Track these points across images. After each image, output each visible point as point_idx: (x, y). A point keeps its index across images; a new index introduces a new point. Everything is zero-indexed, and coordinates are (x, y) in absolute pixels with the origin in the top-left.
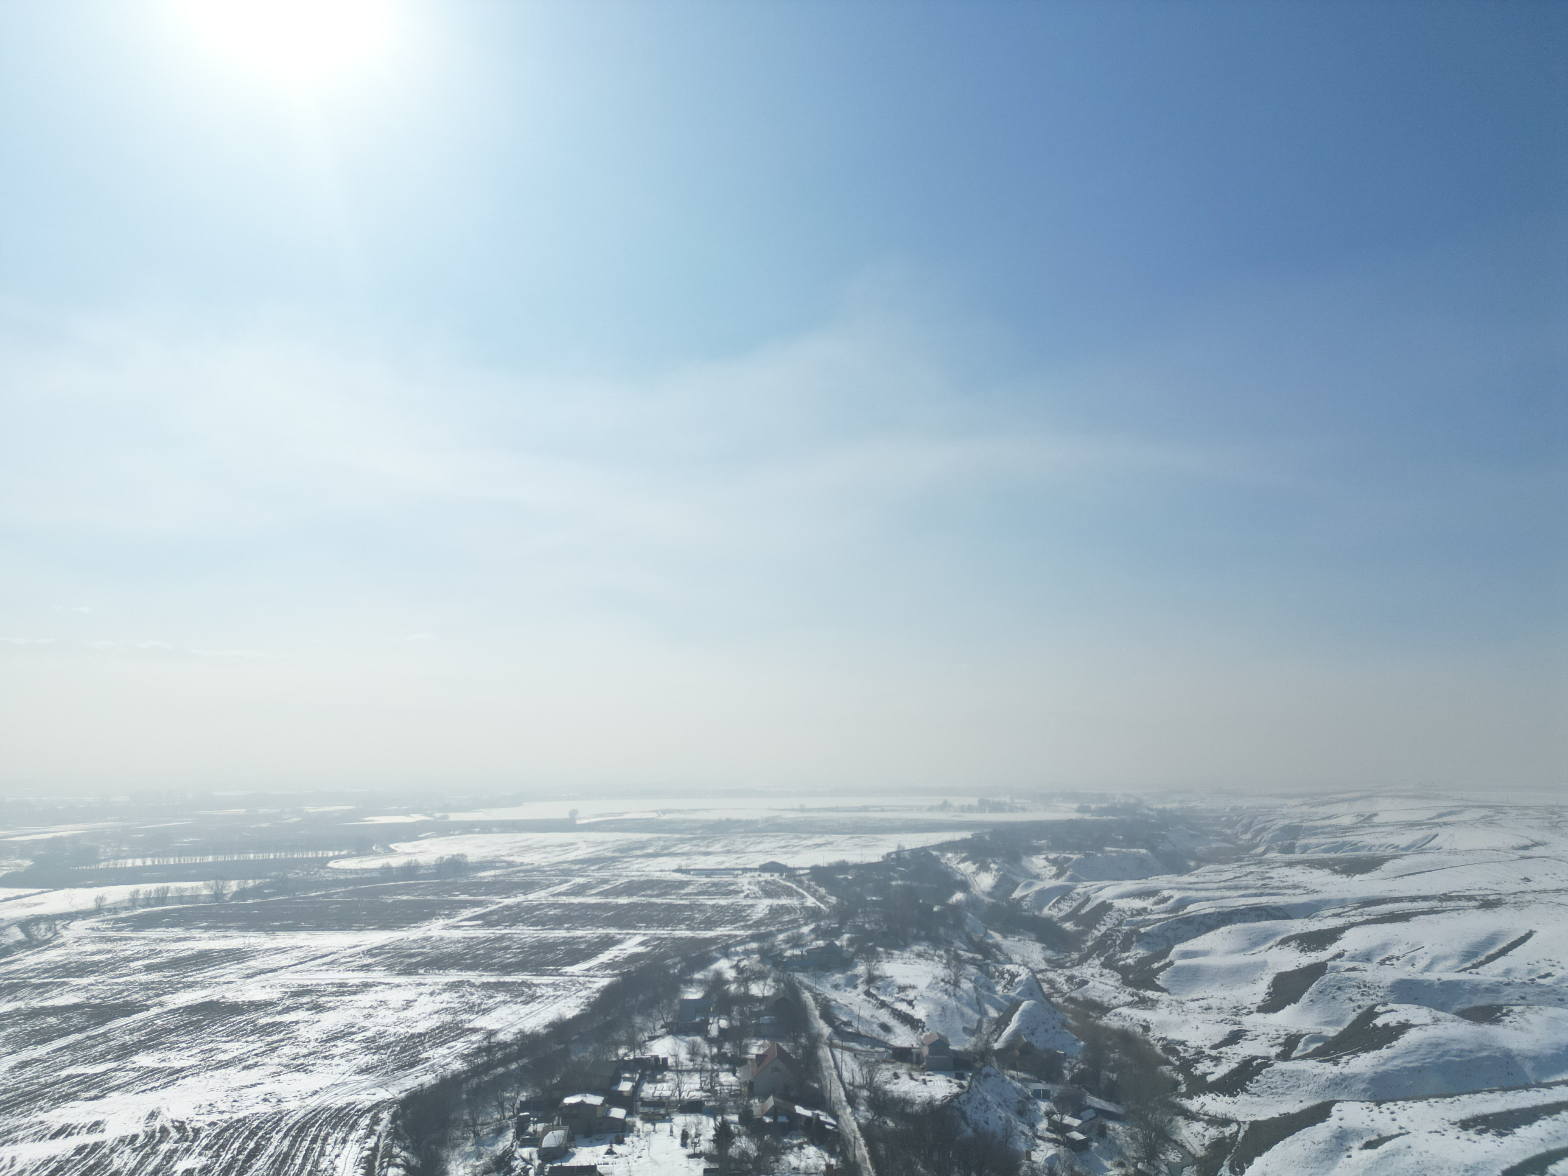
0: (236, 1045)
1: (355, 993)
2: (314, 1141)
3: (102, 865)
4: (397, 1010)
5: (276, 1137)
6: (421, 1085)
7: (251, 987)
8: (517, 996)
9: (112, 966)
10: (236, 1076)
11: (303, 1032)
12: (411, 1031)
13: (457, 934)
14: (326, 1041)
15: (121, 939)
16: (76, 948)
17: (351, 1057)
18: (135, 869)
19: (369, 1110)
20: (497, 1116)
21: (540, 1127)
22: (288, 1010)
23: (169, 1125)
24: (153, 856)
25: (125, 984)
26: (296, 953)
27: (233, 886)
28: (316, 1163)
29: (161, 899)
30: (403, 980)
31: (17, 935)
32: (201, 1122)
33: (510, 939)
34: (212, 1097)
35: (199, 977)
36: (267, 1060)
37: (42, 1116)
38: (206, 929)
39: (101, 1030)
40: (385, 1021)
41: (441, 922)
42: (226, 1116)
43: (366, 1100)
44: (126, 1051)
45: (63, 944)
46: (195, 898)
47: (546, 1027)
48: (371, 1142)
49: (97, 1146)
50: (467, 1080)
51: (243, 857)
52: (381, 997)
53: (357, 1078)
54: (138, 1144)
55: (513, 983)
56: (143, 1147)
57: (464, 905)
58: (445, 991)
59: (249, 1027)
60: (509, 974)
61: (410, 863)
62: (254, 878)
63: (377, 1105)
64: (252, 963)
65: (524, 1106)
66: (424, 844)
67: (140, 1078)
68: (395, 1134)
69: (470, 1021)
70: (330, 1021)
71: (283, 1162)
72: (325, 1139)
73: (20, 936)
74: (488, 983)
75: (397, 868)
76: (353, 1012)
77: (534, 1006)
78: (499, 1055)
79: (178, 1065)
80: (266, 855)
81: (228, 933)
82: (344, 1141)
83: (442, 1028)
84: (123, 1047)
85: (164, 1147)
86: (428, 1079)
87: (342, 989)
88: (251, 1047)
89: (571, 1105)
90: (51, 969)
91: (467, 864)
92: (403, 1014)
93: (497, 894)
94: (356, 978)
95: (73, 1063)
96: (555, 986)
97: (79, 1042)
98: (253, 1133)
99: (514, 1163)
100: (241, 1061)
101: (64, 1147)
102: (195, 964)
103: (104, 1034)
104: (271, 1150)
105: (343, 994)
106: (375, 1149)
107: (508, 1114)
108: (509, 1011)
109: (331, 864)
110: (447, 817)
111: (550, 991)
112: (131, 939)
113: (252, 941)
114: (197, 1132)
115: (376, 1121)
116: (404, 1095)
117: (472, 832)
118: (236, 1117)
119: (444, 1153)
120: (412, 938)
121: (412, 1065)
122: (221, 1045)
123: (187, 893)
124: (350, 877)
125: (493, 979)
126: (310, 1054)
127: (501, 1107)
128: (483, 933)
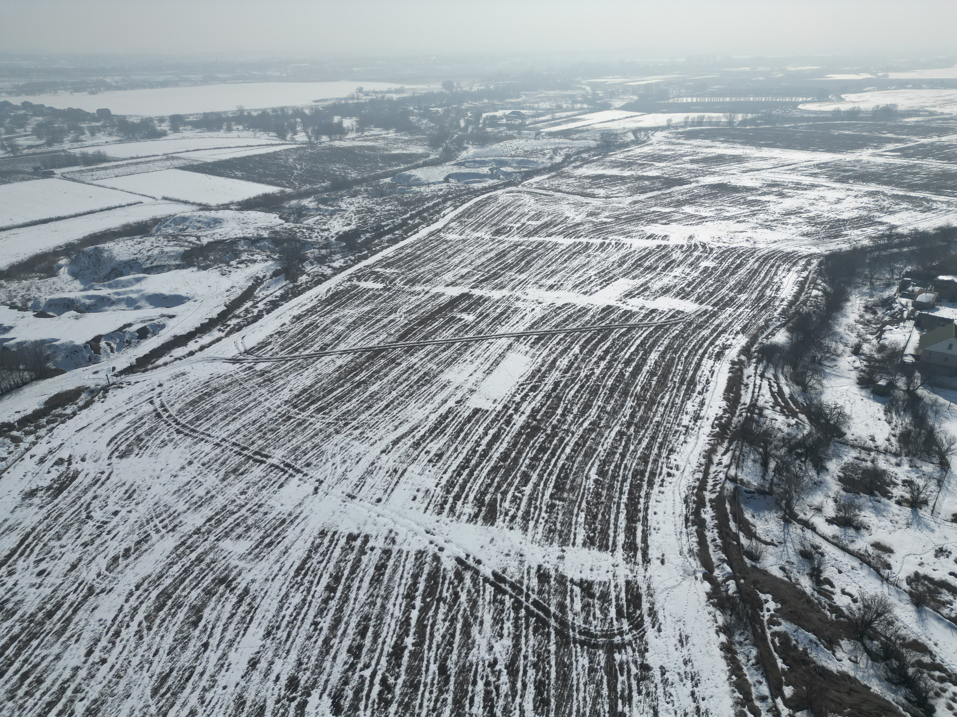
0: (735, 209)
1: (805, 189)
2: (772, 266)
3: (671, 101)
4: (831, 203)
5: (752, 261)
6: (840, 249)
7: (745, 178)
8: (917, 206)
9: (674, 158)
10: (733, 225)
11: (772, 207)
12: (838, 217)
13: (880, 160)
14: (785, 215)
15: (679, 144)
16: (657, 147)
17: (798, 226)
18: (687, 104)
19: (806, 257)
20: (888, 276)
21: (917, 289)
22: (764, 194)
23: (698, 244)
24: (697, 96)
25: (680, 168)
26: (773, 161)
27: (740, 117)
28: (772, 278)
29: (700, 123)
30: (837, 185)
31: (631, 137)
32: (715, 245)
33: (920, 167)
34: (720, 234)
35: (717, 169)
36: (750, 220)
37: (643, 228)
38: (723, 142)
39: (668, 191)
40: (822, 209)
41: (870, 151)
42: (726, 245)
43: (804, 251)
44: (679, 204)
45: (652, 144)
46: (718, 123)
47: (935, 229)
48: (805, 274)
49: (666, 247)
50: (871, 252)
51: (746, 99)
52: (822, 194)
53: (801, 238)
54: (684, 249)
55: (916, 198)
56: (686, 251)
57: (889, 141)
58: (865, 196)
59: (742, 201)
60: (914, 191)
61: (853, 109)
62: (752, 113)
63: (811, 255)
64: (746, 164)
65: (908, 274)
66: (867, 96)
67: (685, 218)
68: (819, 273)
69: (879, 217)
70: (789, 204)
71: (754, 274)
72: (778, 267)
73: (633, 138)
74: (897, 195)
75: (844, 112)
76: (803, 200)
77: (929, 215)
78: (896, 241)
79: (704, 215)
80: (760, 99)
81: (735, 146)
82: (789, 270)
83: (860, 218)
84: (678, 201)
85: (696, 254)
86: (845, 247)
87: (798, 186)
88: (742, 211)
89: (943, 281)
90: (645, 157)
91: (897, 112)
92: (834, 206)
93: (915, 135)
94: (808, 180)
95: (656, 205)
96: (949, 203)
97: (658, 195)
98: (739, 256)
99: (895, 305)
100: (736, 218)
101: (652, 244)
102: (716, 162)
103: (670, 193)
104: (748, 266)
105: (798, 189)
106: (806, 278)
107: (895, 277)
108: (909, 215)
109: (800, 107)
110: (887, 76)
111: (944, 206)
112: (684, 144)
113: (748, 151)
114: (712, 250)
115: (809, 263)
116: (828, 252)
117: (905, 88)
118: (731, 246)
119: (849, 290)
120: (847, 159)
121: (836, 237)
122: (726, 208)
123: (714, 120)
124: (812, 116)
125: (901, 193)
126: (774, 220)
127: (892, 272)
128: (899, 161)
